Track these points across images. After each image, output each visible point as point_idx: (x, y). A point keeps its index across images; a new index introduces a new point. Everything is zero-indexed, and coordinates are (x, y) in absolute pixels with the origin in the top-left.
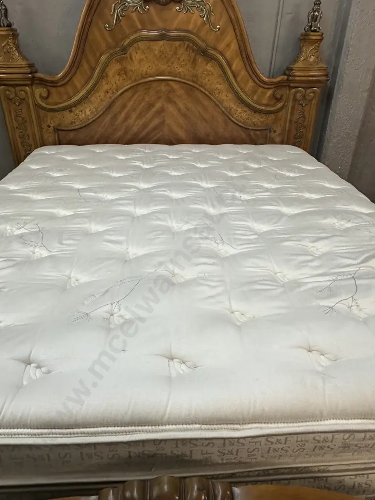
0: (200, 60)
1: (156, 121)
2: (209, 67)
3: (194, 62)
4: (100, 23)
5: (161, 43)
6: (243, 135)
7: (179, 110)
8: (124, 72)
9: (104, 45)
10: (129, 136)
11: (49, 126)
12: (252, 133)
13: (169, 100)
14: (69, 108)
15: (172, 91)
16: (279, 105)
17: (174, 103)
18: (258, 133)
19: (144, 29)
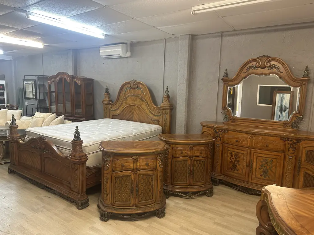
0: (141, 101)
1: (131, 116)
2: (143, 103)
4: (122, 92)
5: (133, 97)
6: (152, 122)
7: (137, 113)
8: (126, 103)
9: (123, 97)
10: (126, 119)
11: (111, 114)
13: (135, 110)
14: (115, 110)
15: (135, 108)
16: (160, 114)
18: (155, 121)
19: (130, 94)
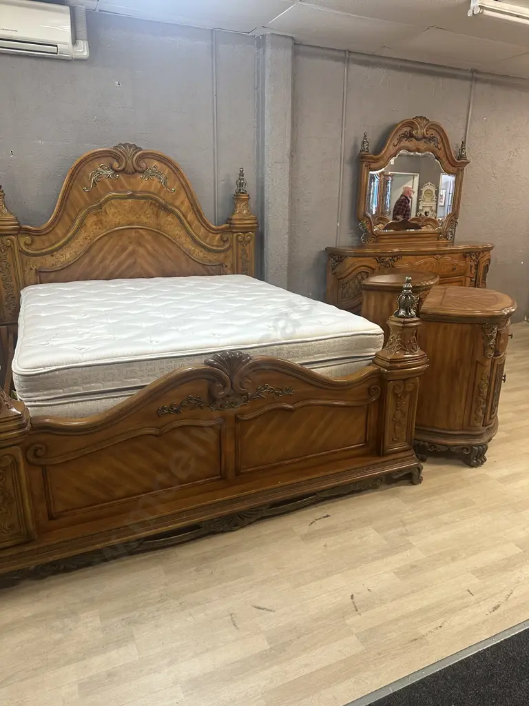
0: (162, 213)
1: (130, 261)
2: (169, 218)
3: (157, 215)
4: (79, 186)
5: (130, 200)
6: (202, 270)
7: (148, 252)
8: (100, 222)
9: (82, 202)
11: (31, 269)
12: (209, 268)
13: (140, 244)
14: (51, 253)
15: (142, 236)
16: (227, 246)
17: (144, 246)
18: (214, 268)
19: (115, 190)
